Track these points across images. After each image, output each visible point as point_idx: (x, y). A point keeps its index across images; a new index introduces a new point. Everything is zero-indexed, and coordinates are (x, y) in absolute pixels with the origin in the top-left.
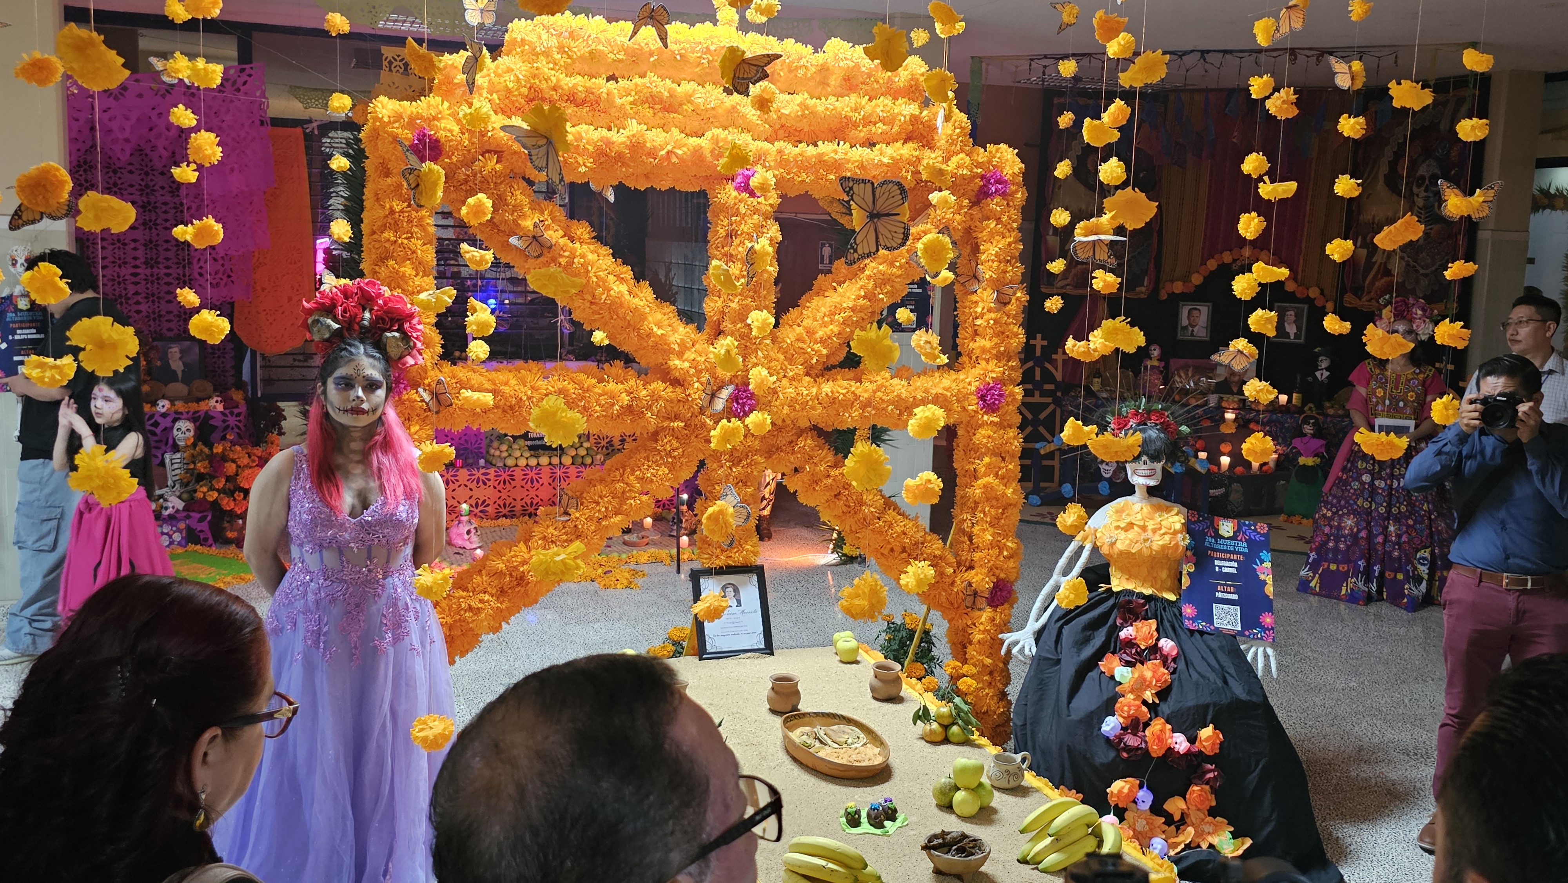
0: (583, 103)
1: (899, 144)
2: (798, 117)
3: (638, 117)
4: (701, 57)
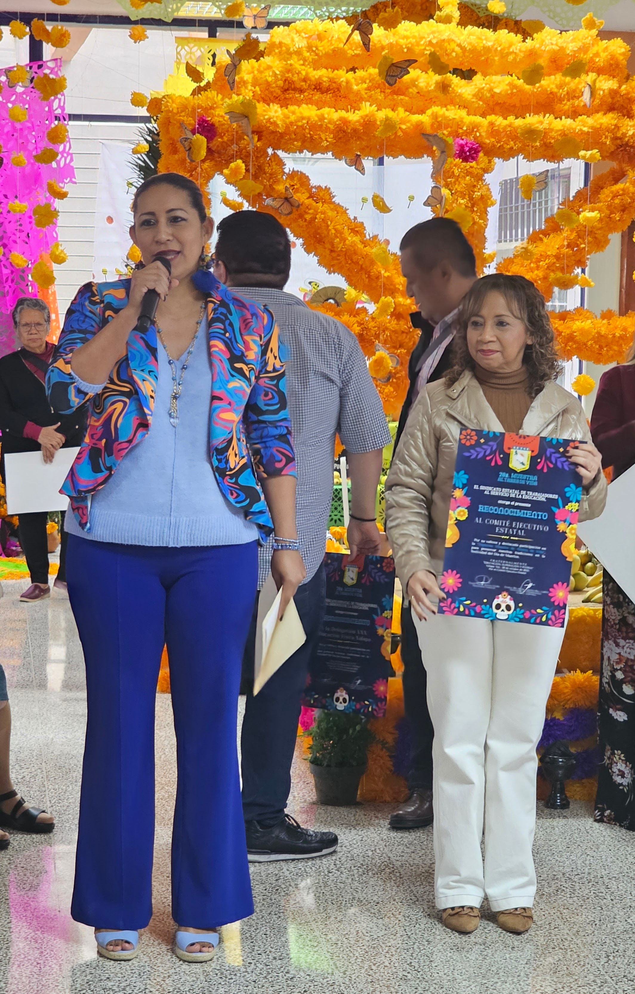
0: (328, 90)
1: (600, 115)
2: (508, 94)
3: (372, 100)
4: (425, 49)
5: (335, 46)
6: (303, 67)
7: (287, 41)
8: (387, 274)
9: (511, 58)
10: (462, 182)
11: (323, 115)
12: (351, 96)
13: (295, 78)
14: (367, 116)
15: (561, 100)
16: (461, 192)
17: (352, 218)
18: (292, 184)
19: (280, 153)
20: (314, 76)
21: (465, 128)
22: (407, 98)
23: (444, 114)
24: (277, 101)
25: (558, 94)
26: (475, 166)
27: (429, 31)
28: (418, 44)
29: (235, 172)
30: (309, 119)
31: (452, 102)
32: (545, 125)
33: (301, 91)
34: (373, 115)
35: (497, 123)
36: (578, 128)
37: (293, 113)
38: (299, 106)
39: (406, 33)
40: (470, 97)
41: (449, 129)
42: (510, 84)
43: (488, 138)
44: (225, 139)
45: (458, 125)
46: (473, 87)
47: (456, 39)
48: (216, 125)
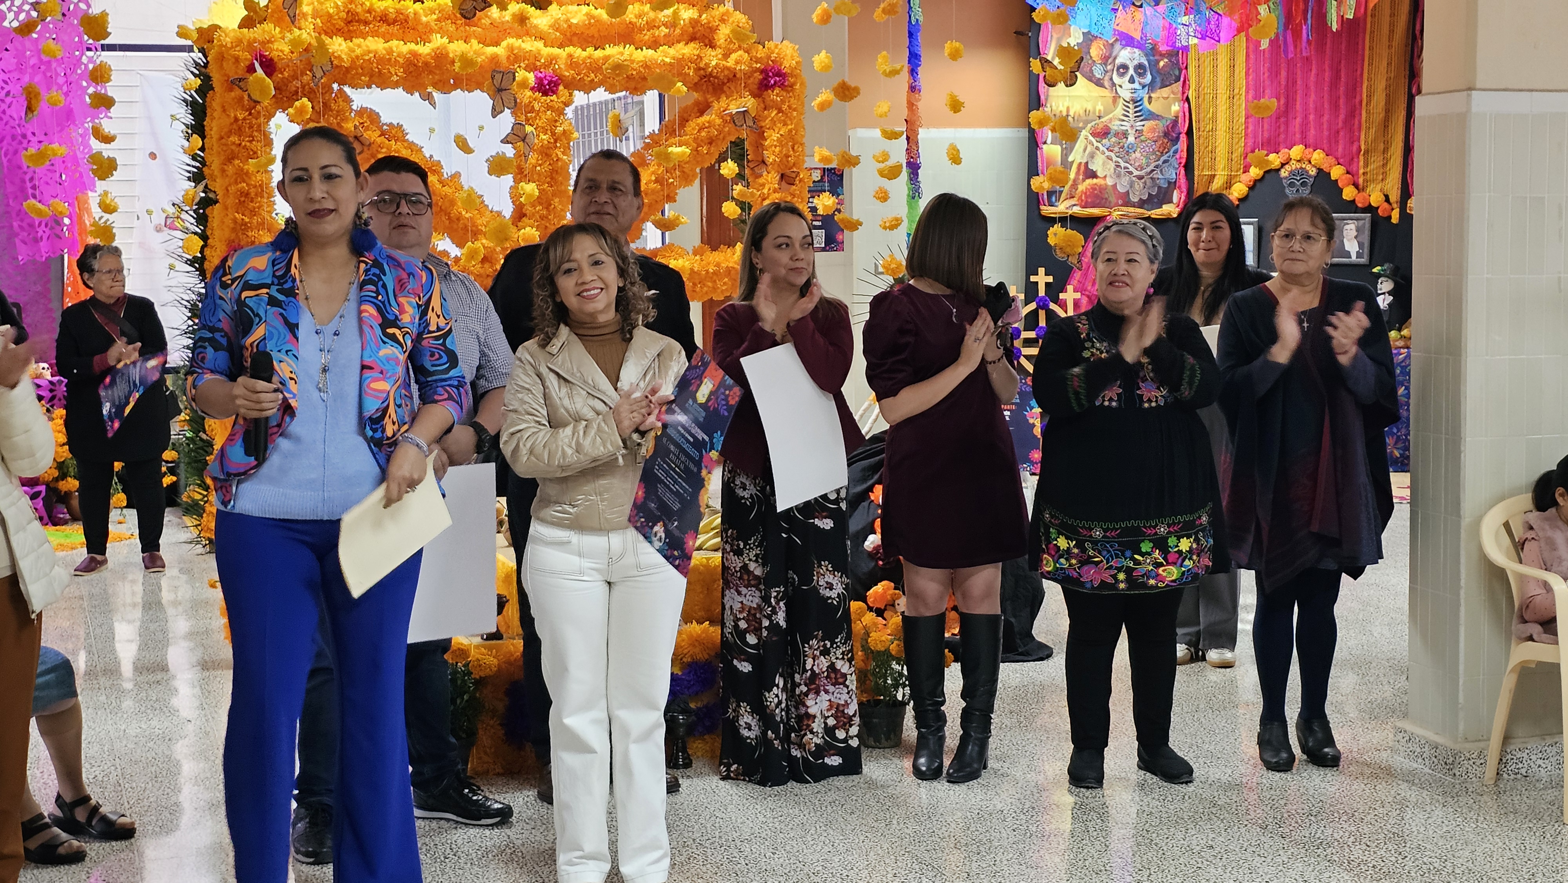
17: (428, 156)
19: (347, 89)
20: (379, 7)
21: (543, 61)
22: (479, 29)
23: (520, 46)
24: (339, 33)
25: (638, 24)
29: (301, 111)
30: (376, 52)
31: (527, 34)
32: (626, 56)
35: (576, 55)
36: (660, 58)
37: (359, 46)
38: (365, 39)
41: (526, 62)
44: (286, 74)
45: (536, 57)
46: (549, 18)
48: (276, 60)
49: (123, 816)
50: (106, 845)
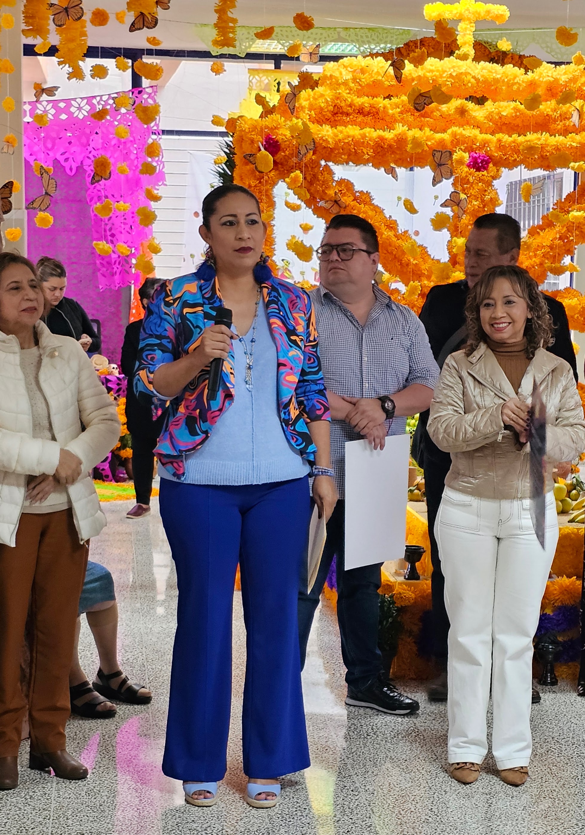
0: (368, 114)
2: (513, 117)
3: (404, 122)
4: (447, 81)
5: (375, 78)
6: (349, 95)
7: (337, 74)
8: (414, 262)
9: (515, 87)
10: (476, 187)
11: (365, 134)
12: (387, 118)
13: (343, 104)
14: (399, 134)
15: (555, 121)
16: (475, 196)
17: (388, 216)
18: (340, 189)
19: (330, 164)
20: (357, 103)
21: (478, 144)
22: (432, 120)
23: (461, 132)
24: (328, 123)
25: (553, 116)
26: (486, 175)
27: (450, 66)
28: (441, 76)
29: (295, 180)
30: (354, 137)
31: (468, 123)
32: (542, 141)
33: (348, 114)
34: (405, 134)
35: (504, 140)
36: (569, 143)
37: (341, 132)
38: (346, 126)
39: (431, 68)
40: (482, 119)
41: (465, 145)
42: (514, 108)
43: (496, 152)
44: (287, 153)
45: (473, 142)
46: (485, 111)
47: (471, 72)
48: (280, 141)
49: (143, 687)
50: (131, 707)
